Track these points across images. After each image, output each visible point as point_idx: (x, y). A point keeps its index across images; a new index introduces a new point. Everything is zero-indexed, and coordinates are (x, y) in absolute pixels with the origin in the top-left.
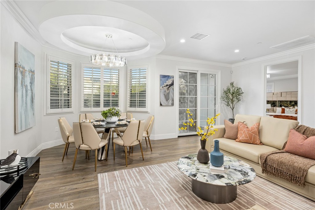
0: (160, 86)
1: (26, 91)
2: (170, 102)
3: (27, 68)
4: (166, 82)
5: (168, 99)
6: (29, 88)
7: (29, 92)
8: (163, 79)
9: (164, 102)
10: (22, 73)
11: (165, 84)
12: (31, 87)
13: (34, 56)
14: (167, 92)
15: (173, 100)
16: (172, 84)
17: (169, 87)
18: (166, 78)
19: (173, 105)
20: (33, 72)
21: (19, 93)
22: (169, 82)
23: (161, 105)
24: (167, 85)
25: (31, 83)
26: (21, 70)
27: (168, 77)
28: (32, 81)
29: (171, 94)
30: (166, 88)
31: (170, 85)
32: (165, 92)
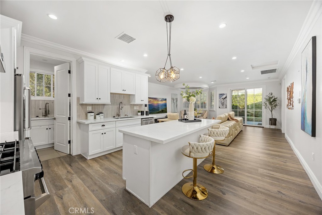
0: (219, 99)
2: (225, 106)
3: (175, 98)
7: (176, 104)
8: (221, 96)
9: (221, 106)
11: (222, 98)
13: (177, 94)
14: (223, 101)
15: (226, 105)
16: (226, 97)
19: (226, 108)
20: (177, 99)
21: (173, 105)
22: (224, 96)
23: (219, 108)
24: (223, 98)
26: (173, 99)
27: (223, 94)
28: (177, 101)
29: (225, 103)
30: (222, 100)
31: (225, 98)
32: (222, 101)
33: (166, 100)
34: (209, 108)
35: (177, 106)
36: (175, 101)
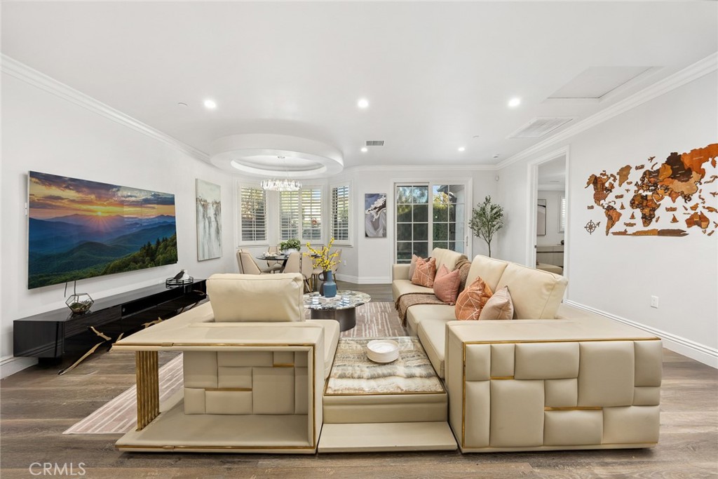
0: (366, 209)
1: (210, 223)
2: (381, 232)
3: (210, 200)
4: (373, 204)
5: (378, 228)
6: (213, 219)
7: (214, 224)
8: (369, 200)
9: (371, 231)
10: (203, 205)
11: (373, 206)
12: (216, 218)
13: (219, 187)
14: (376, 217)
15: (385, 229)
16: (384, 206)
17: (379, 210)
18: (374, 198)
19: (385, 235)
20: (218, 204)
21: (201, 225)
22: (379, 203)
23: (367, 236)
24: (375, 208)
25: (215, 214)
26: (202, 204)
27: (376, 196)
28: (217, 212)
29: (382, 221)
30: (373, 212)
31: (381, 208)
32: (373, 217)
33: (170, 201)
34: (329, 239)
35: (218, 231)
36: (211, 212)
